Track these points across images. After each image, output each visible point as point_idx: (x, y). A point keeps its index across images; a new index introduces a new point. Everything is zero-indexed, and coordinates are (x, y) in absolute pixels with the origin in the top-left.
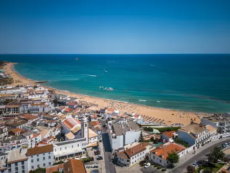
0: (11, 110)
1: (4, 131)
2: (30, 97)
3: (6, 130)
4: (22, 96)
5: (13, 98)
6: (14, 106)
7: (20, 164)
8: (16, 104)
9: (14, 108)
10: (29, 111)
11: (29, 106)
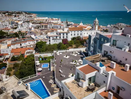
0: (43, 26)
1: (43, 33)
2: (52, 21)
3: (44, 33)
4: (47, 21)
5: (43, 21)
6: (44, 25)
7: (65, 34)
8: (46, 24)
9: (45, 26)
10: (53, 28)
11: (53, 25)
